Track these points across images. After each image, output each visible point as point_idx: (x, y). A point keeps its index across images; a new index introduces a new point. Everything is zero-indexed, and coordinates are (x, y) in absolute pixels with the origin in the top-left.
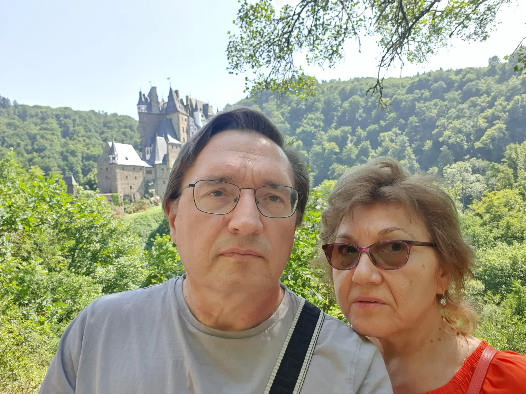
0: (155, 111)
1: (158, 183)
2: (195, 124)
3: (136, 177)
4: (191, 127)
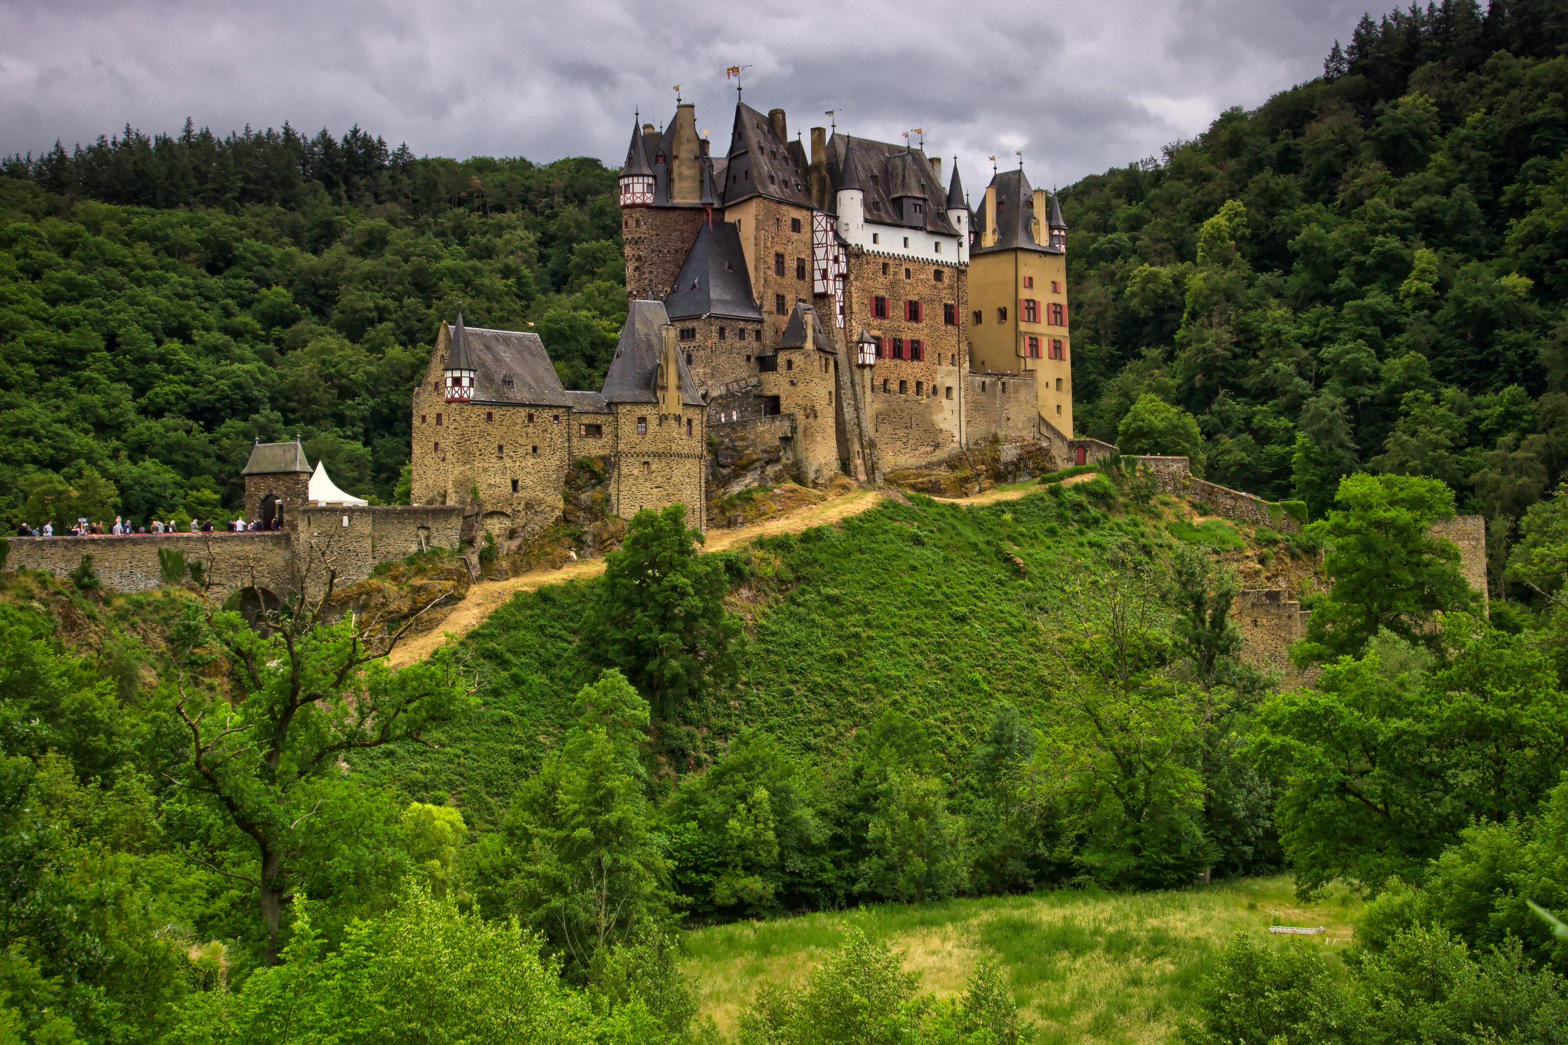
1: (625, 470)
2: (837, 236)
3: (535, 449)
4: (820, 253)
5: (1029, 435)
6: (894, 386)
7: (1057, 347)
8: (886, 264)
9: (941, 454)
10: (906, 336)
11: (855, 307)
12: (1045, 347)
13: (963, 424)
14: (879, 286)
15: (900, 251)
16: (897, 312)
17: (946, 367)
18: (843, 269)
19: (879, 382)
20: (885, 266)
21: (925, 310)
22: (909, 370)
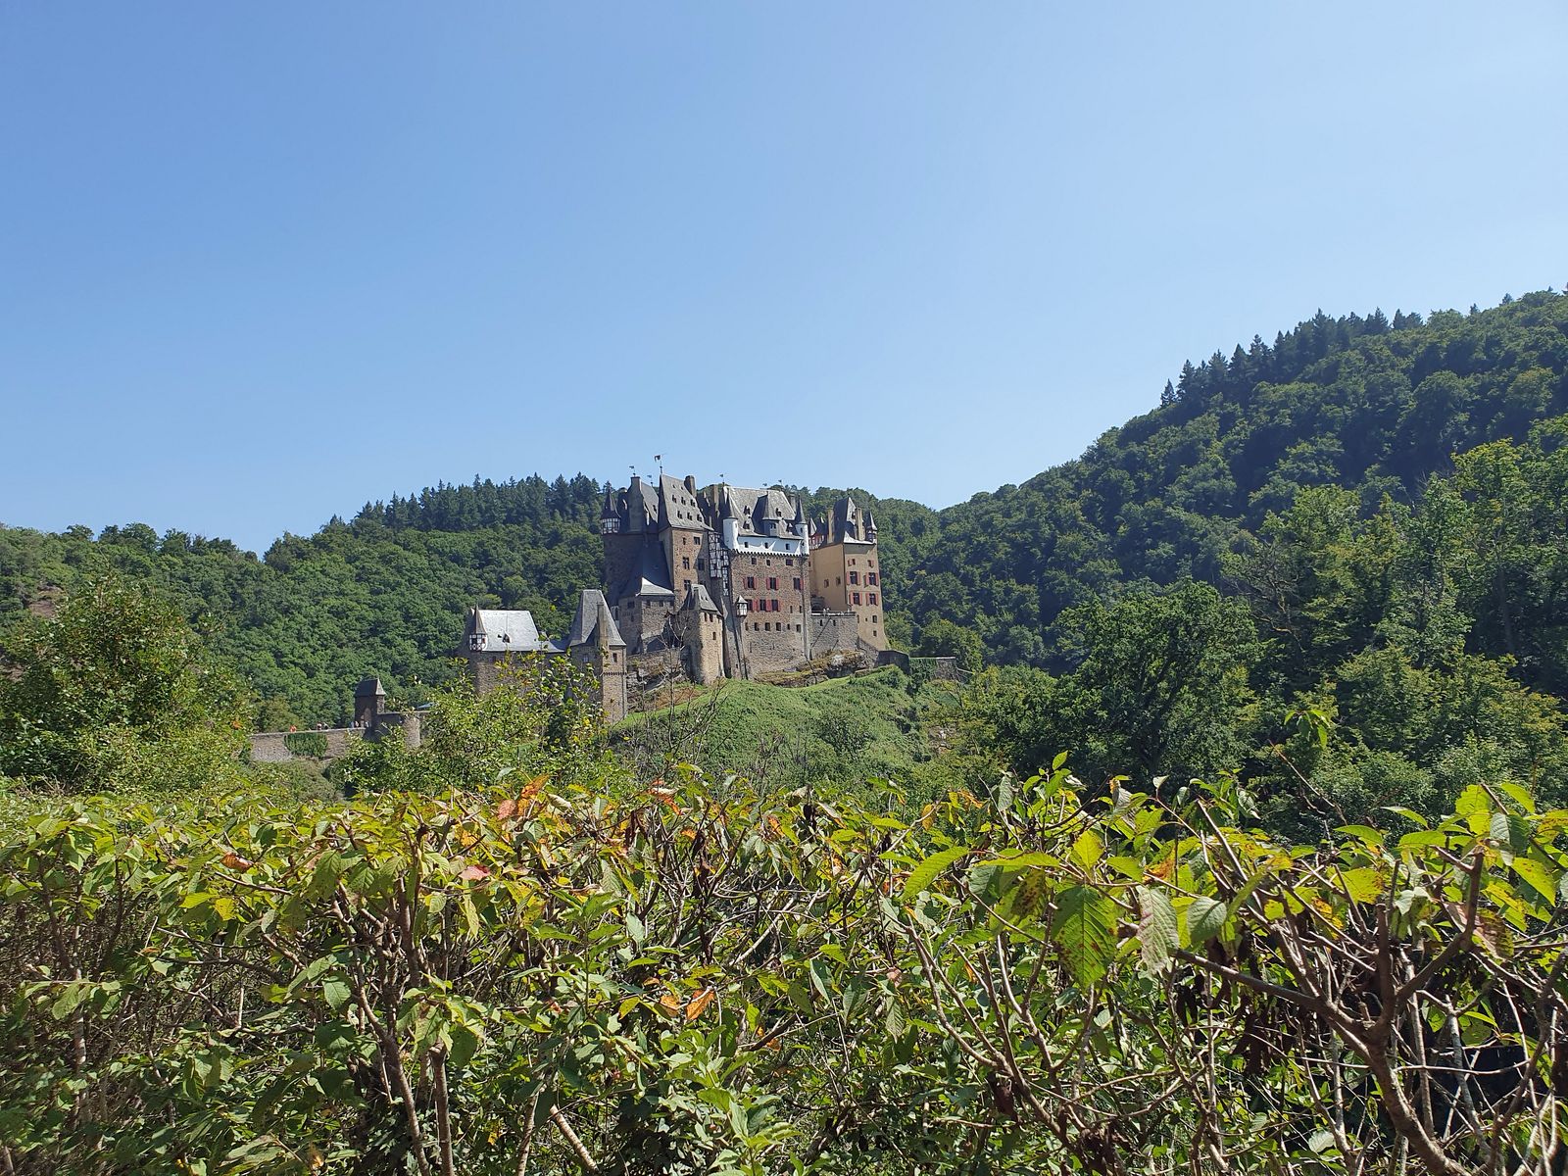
0: (635, 527)
2: (722, 545)
4: (713, 555)
5: (852, 650)
6: (762, 626)
7: (873, 600)
8: (754, 558)
9: (795, 663)
10: (769, 598)
11: (734, 584)
12: (863, 599)
13: (809, 645)
14: (749, 570)
15: (762, 549)
16: (761, 585)
17: (796, 613)
18: (726, 562)
19: (751, 624)
20: (754, 561)
21: (780, 582)
22: (772, 617)
